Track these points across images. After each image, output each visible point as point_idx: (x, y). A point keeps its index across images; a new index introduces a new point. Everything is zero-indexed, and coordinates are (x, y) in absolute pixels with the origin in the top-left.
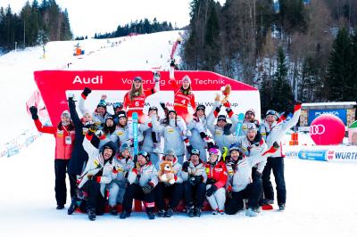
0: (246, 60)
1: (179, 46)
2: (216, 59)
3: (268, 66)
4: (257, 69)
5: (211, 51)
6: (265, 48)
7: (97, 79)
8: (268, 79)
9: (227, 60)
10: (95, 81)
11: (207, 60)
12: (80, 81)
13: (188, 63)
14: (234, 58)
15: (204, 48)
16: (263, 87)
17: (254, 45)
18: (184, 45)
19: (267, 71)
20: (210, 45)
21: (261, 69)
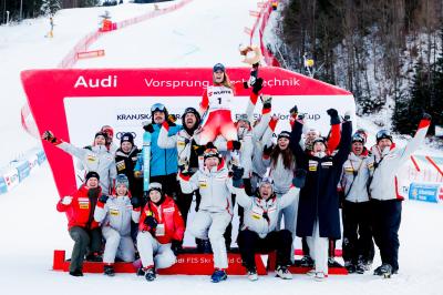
0: (388, 37)
1: (274, 14)
2: (336, 36)
3: (425, 47)
4: (407, 53)
5: (326, 22)
6: (420, 17)
7: (109, 80)
8: (425, 70)
9: (356, 37)
10: (106, 83)
11: (321, 37)
12: (84, 84)
13: (288, 42)
14: (367, 33)
15: (317, 17)
16: (417, 83)
17: (401, 13)
18: (282, 13)
19: (424, 56)
20: (326, 13)
21: (414, 52)
